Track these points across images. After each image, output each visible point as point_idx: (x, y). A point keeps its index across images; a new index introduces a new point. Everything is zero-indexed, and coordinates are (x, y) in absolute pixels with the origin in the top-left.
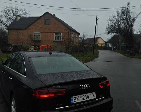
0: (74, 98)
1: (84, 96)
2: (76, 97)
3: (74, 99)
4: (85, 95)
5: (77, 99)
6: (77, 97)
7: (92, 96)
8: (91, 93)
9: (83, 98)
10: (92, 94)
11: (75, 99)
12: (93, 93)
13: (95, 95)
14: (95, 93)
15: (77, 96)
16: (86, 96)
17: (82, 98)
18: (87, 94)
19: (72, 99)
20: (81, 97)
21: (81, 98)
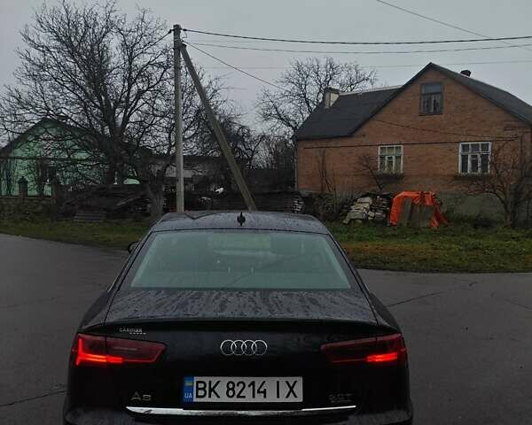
0: (198, 382)
1: (241, 385)
2: (206, 379)
3: (198, 389)
4: (248, 380)
5: (212, 390)
6: (210, 382)
7: (284, 390)
8: (282, 380)
9: (237, 389)
10: (287, 383)
11: (204, 389)
12: (291, 380)
13: (299, 389)
14: (300, 380)
15: (214, 380)
16: (253, 384)
17: (233, 389)
18: (258, 381)
19: (188, 384)
20: (231, 386)
21: (229, 389)
